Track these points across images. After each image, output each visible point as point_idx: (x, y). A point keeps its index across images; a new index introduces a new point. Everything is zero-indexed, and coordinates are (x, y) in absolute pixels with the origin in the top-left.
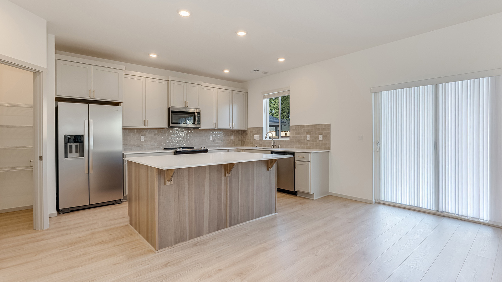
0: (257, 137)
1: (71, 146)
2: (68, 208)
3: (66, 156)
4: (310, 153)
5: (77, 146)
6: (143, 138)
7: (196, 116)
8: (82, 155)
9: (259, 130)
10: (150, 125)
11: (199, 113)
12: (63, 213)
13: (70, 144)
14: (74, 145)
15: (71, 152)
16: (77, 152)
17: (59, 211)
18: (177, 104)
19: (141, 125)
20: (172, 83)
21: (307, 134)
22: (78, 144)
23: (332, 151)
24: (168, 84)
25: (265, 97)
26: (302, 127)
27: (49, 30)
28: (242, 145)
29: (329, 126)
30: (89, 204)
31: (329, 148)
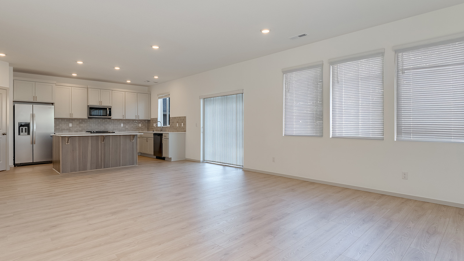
0: (155, 125)
1: (22, 129)
2: (20, 163)
3: (19, 134)
4: (169, 134)
5: (26, 129)
6: (71, 125)
7: (108, 111)
8: (29, 134)
9: (156, 120)
10: (75, 117)
11: (110, 109)
12: (18, 166)
13: (22, 127)
14: (24, 128)
15: (22, 132)
16: (26, 132)
17: (15, 165)
18: (94, 103)
19: (68, 117)
20: (89, 90)
21: (177, 122)
22: (27, 127)
23: (187, 133)
24: (88, 90)
25: (159, 98)
26: (175, 118)
27: (10, 65)
28: (148, 131)
29: (185, 117)
30: (33, 162)
31: (185, 131)
